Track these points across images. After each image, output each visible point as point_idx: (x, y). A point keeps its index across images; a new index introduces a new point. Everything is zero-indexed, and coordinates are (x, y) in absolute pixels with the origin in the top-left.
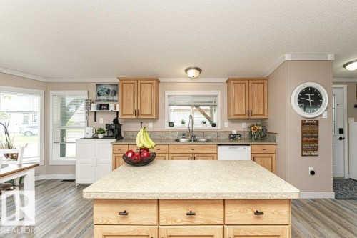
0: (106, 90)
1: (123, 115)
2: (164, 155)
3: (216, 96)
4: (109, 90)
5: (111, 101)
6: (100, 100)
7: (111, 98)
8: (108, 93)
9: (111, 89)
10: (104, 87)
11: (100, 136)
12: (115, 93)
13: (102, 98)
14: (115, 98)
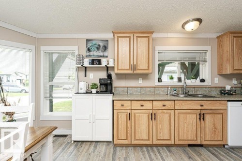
0: (97, 46)
1: (118, 69)
2: (169, 111)
3: (206, 52)
4: (99, 45)
5: (101, 56)
6: (90, 56)
7: (101, 54)
8: (98, 49)
9: (101, 44)
10: (94, 42)
11: (94, 91)
12: (105, 48)
13: (92, 53)
14: (105, 54)
